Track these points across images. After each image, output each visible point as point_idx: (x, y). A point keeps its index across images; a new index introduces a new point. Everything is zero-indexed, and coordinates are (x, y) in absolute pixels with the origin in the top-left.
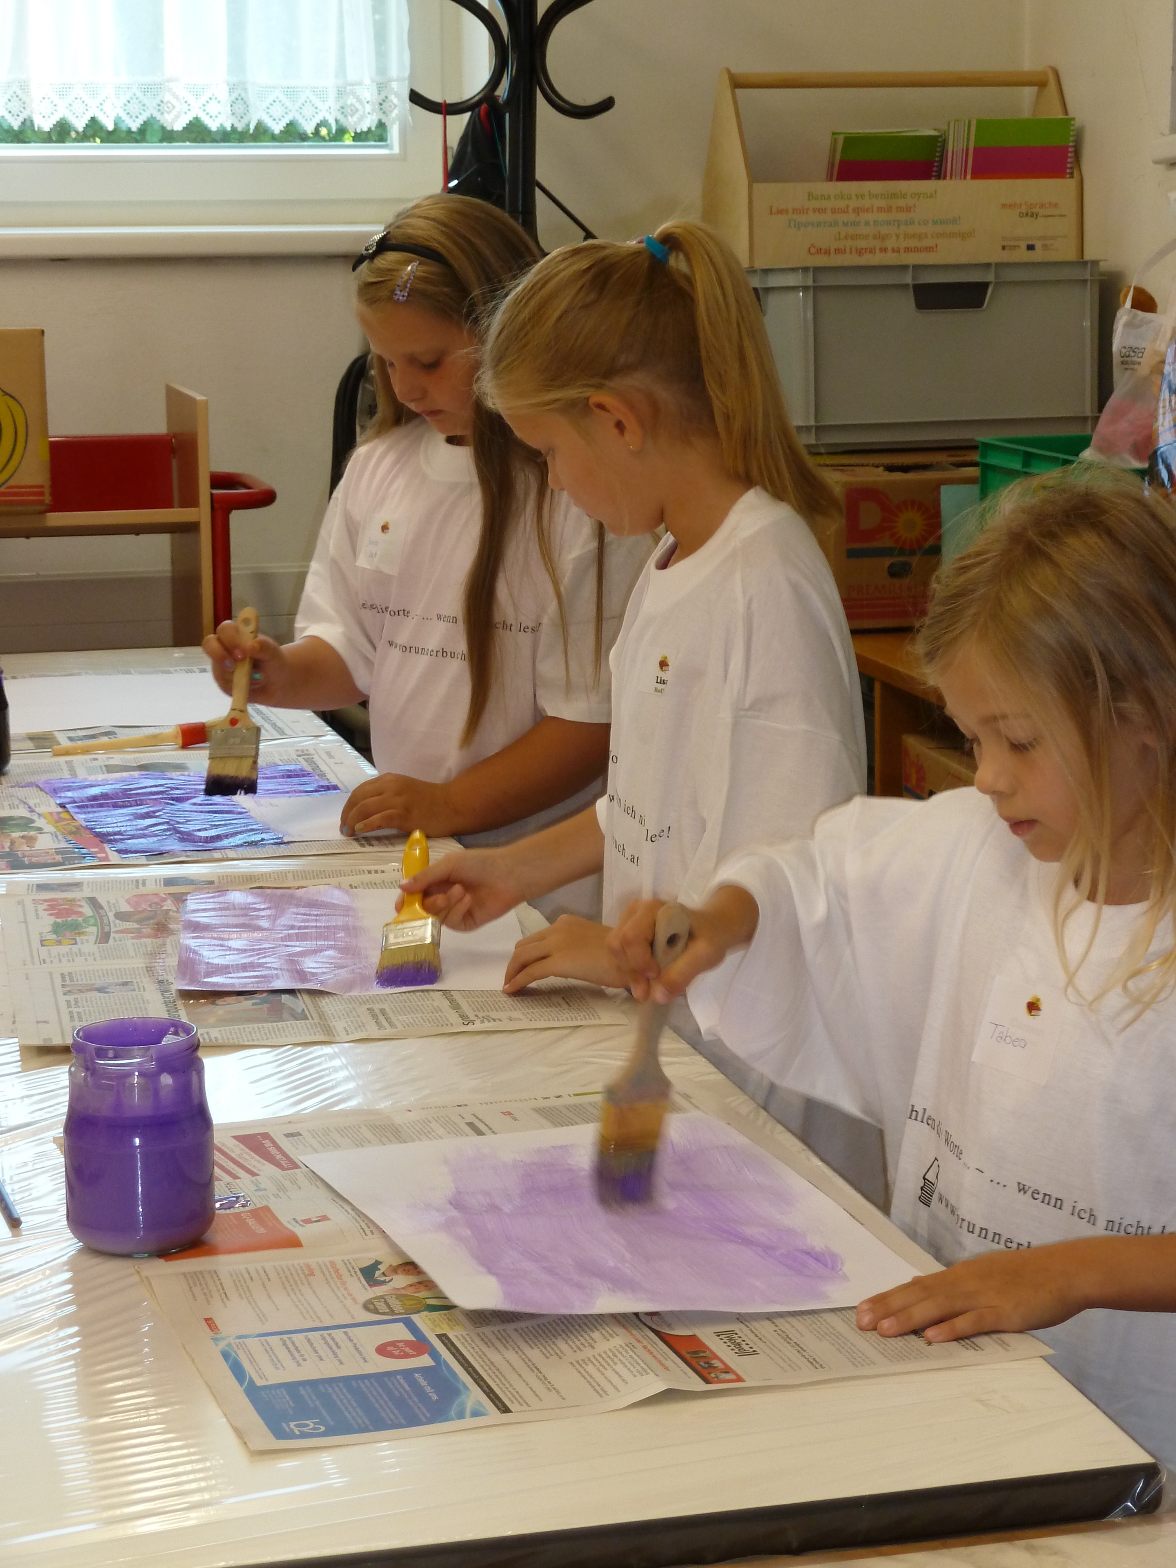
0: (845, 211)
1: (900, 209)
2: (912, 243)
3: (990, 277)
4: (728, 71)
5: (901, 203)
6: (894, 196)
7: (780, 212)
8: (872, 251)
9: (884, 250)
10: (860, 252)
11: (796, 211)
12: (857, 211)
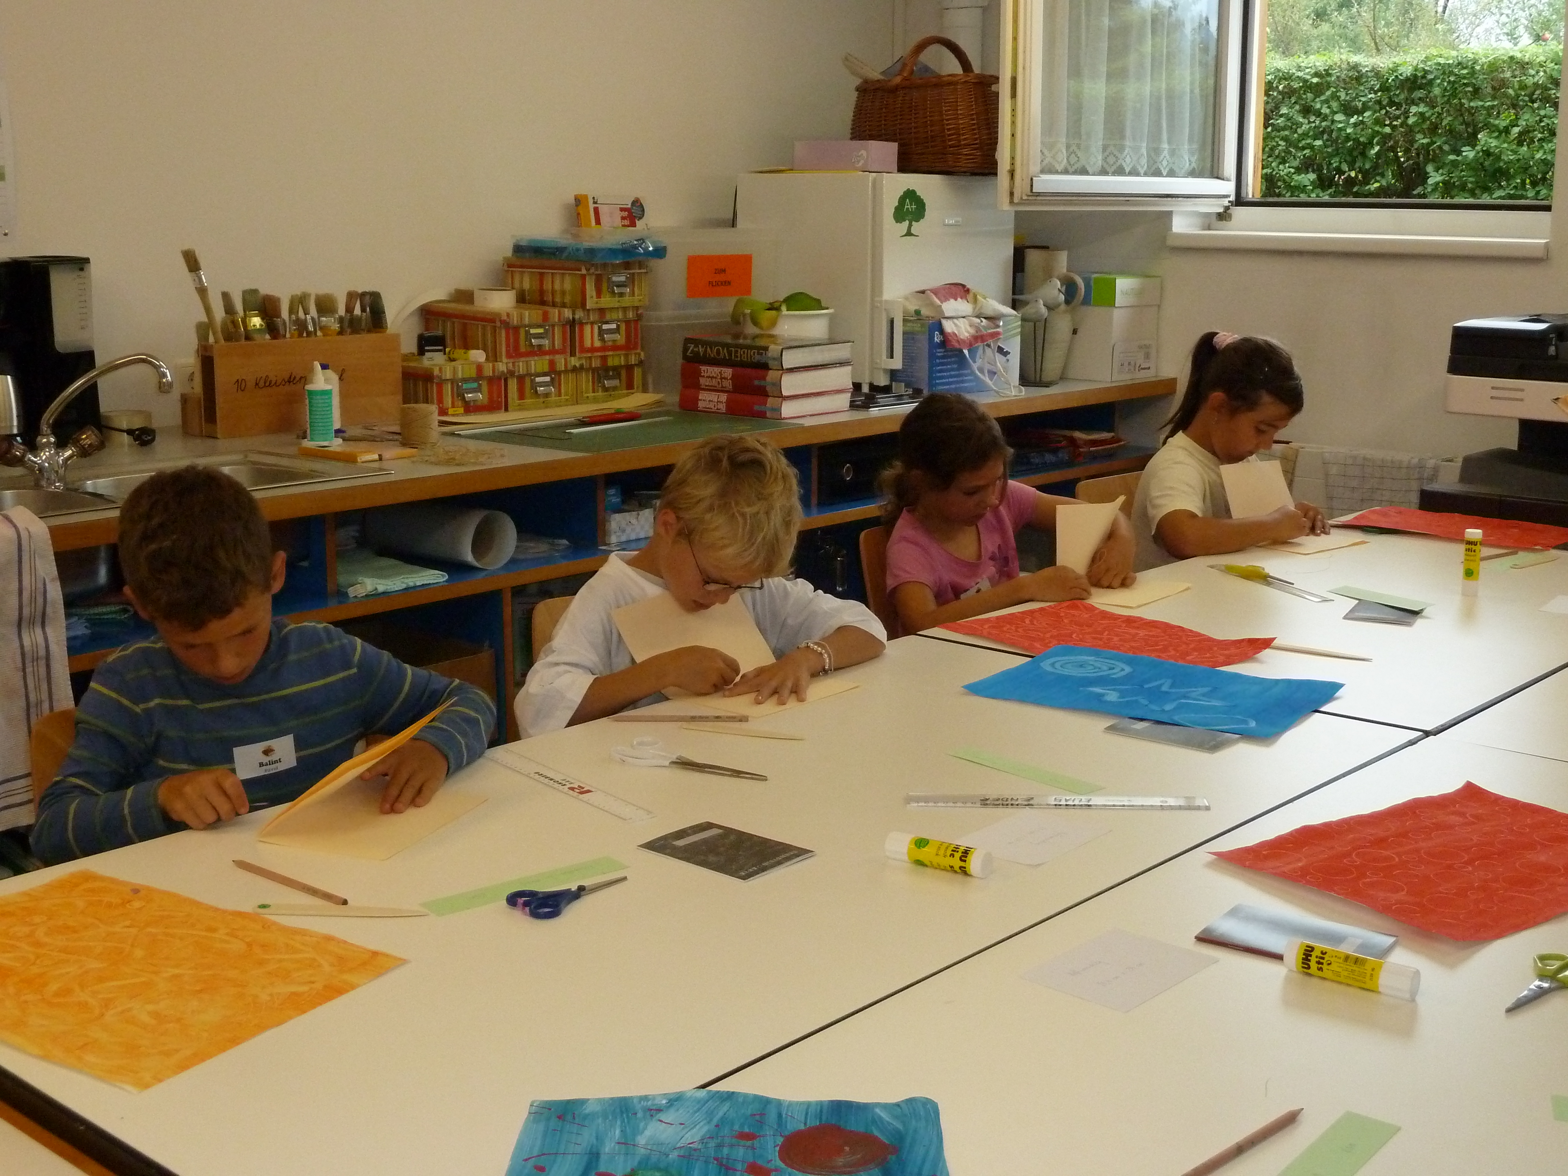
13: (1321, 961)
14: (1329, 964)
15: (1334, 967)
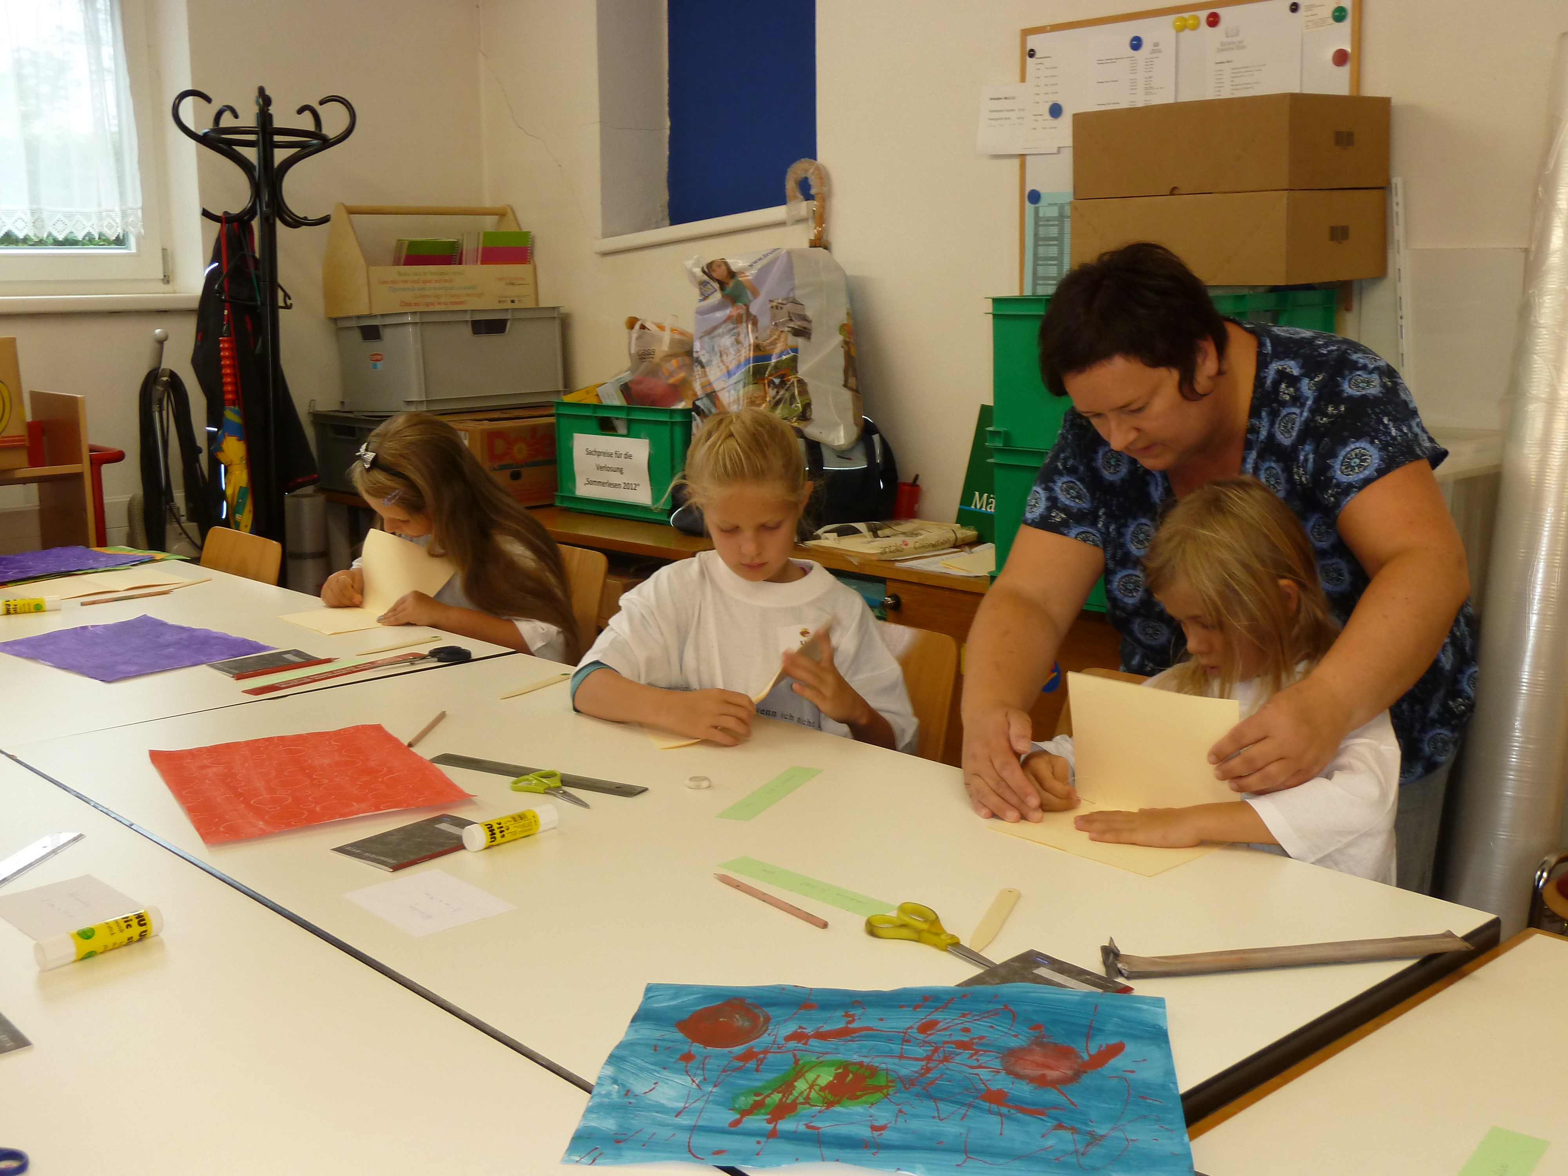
0: (417, 282)
1: (446, 281)
2: (454, 300)
3: (509, 317)
4: (344, 205)
5: (446, 277)
6: (442, 274)
7: (385, 282)
8: (433, 304)
9: (440, 303)
10: (427, 305)
11: (393, 282)
12: (425, 282)
13: (502, 829)
14: (508, 829)
15: (512, 829)
